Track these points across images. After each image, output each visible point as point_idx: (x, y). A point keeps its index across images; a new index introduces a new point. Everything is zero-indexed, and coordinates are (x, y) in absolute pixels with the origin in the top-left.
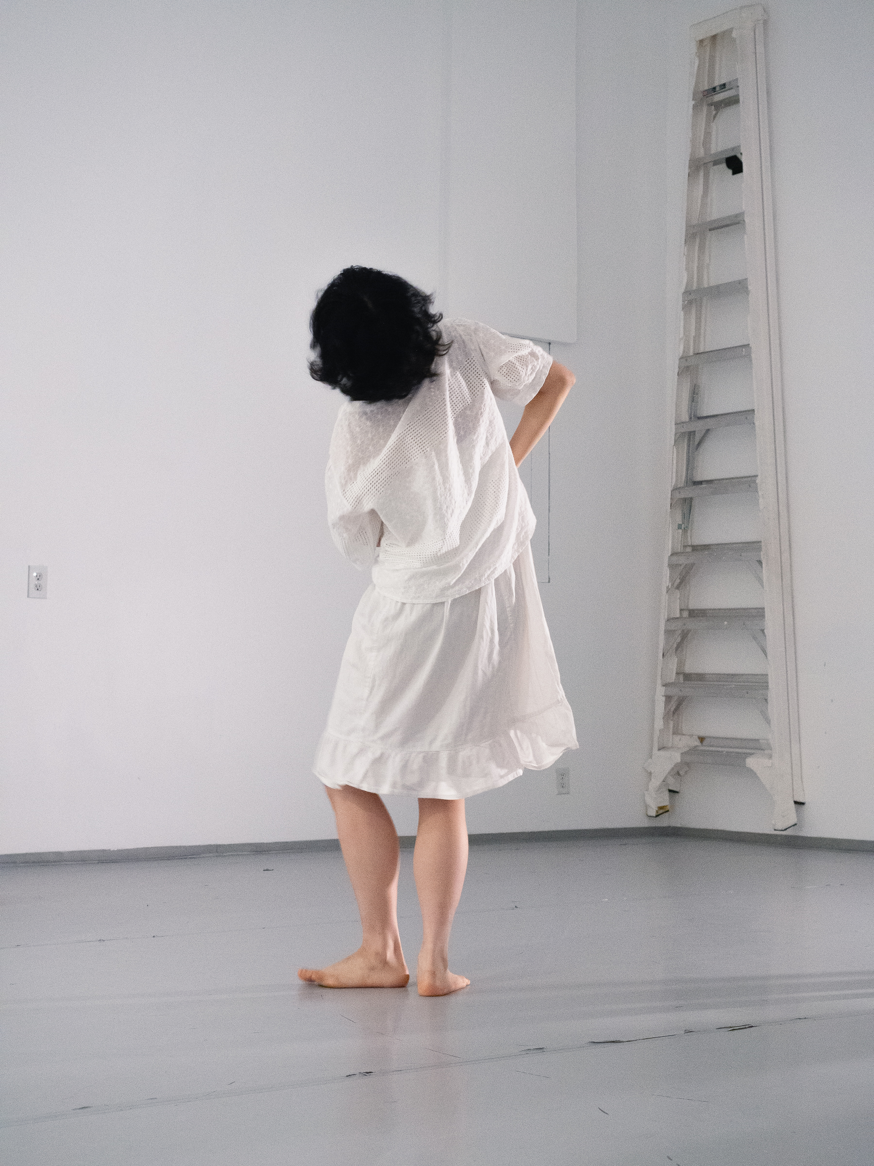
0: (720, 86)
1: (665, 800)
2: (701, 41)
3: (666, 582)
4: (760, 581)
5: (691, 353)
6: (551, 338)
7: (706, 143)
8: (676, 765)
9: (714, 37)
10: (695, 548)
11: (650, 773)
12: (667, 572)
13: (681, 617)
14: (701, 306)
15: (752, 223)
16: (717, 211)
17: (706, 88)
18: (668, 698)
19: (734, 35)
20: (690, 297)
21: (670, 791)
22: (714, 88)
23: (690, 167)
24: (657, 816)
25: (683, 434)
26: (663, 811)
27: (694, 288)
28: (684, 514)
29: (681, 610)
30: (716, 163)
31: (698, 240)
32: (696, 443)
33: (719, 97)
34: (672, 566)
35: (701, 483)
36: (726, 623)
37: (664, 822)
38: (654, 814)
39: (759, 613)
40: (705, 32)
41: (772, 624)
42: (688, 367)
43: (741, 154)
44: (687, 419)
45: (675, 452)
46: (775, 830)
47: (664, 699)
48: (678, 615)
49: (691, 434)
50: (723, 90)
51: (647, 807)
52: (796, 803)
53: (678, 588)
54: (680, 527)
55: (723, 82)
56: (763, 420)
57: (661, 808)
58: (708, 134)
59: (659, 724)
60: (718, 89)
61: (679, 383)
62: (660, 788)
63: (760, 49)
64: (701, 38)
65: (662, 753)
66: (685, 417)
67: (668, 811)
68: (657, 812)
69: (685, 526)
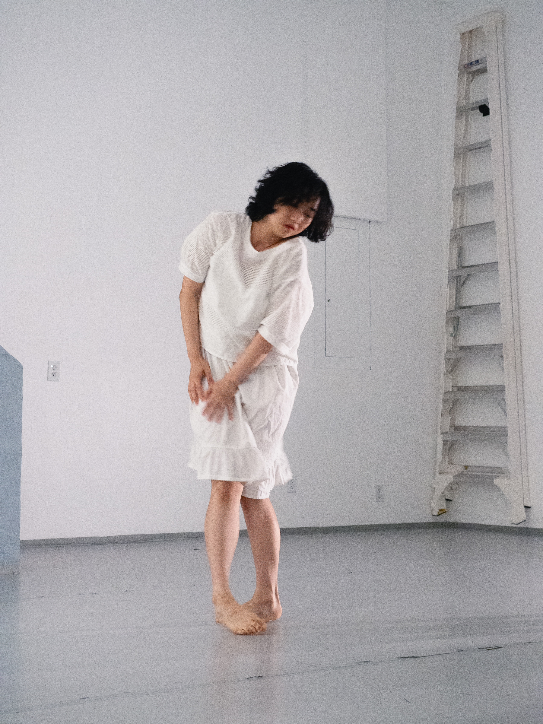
0: (475, 61)
1: (443, 505)
2: (463, 34)
3: (443, 370)
4: (502, 369)
5: (458, 227)
6: (370, 218)
7: (467, 97)
8: (451, 483)
9: (471, 32)
10: (462, 348)
11: (434, 488)
12: (443, 363)
13: (453, 391)
14: (464, 198)
15: (495, 146)
16: (474, 139)
17: (466, 62)
18: (445, 442)
19: (483, 30)
20: (457, 192)
21: (447, 500)
22: (472, 63)
23: (457, 112)
24: (438, 515)
25: (453, 277)
26: (442, 512)
27: (460, 186)
28: (454, 327)
29: (453, 387)
30: (473, 109)
31: (462, 156)
32: (462, 282)
33: (474, 68)
34: (447, 360)
35: (465, 307)
36: (481, 395)
37: (443, 519)
38: (437, 514)
39: (501, 389)
40: (466, 28)
41: (509, 395)
42: (456, 235)
43: (489, 103)
44: (456, 268)
45: (448, 288)
46: (512, 524)
47: (442, 442)
48: (451, 390)
49: (458, 278)
50: (477, 64)
51: (432, 509)
52: (525, 507)
53: (451, 373)
54: (451, 335)
55: (476, 59)
56: (503, 268)
57: (441, 510)
58: (467, 91)
59: (439, 457)
60: (473, 63)
61: (451, 245)
62: (440, 498)
63: (500, 38)
64: (463, 32)
65: (441, 476)
66: (455, 267)
67: (445, 512)
68: (438, 513)
69: (455, 334)
